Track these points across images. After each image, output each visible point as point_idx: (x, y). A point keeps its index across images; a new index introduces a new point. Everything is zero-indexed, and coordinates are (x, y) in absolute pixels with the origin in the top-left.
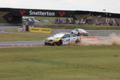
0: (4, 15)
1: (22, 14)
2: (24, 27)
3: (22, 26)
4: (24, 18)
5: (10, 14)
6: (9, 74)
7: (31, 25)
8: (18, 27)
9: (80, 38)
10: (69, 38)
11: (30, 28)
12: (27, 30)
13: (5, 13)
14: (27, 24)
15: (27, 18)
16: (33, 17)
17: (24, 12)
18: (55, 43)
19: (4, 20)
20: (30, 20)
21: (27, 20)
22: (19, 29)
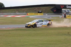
0: (51, 8)
1: (62, 7)
2: (63, 15)
3: (62, 15)
4: (63, 10)
5: (55, 8)
6: (54, 43)
7: (67, 14)
8: (59, 15)
9: (51, 23)
10: (42, 23)
11: (67, 16)
12: (65, 17)
13: (52, 7)
14: (65, 14)
15: (65, 10)
16: (68, 9)
17: (63, 6)
18: (31, 26)
19: (52, 11)
20: (67, 11)
21: (65, 11)
22: (60, 16)
